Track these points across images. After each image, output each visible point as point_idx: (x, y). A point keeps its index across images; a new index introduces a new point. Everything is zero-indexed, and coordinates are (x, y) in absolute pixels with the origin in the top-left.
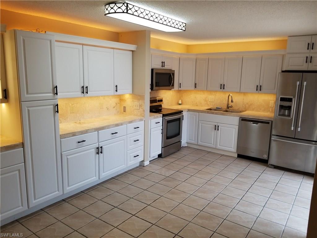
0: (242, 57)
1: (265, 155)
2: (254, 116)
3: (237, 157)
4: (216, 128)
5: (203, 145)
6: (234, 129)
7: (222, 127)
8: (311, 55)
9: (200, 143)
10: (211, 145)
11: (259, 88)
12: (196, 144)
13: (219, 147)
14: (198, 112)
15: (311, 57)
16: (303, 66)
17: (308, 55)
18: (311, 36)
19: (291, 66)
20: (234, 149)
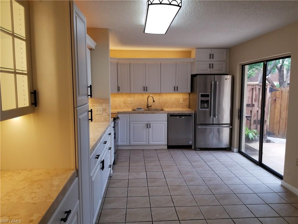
0: (160, 63)
1: (190, 142)
2: (179, 111)
3: (167, 148)
4: (148, 126)
5: (135, 144)
6: (164, 125)
7: (153, 125)
8: (212, 63)
9: (133, 143)
10: (144, 142)
11: (176, 89)
12: (129, 145)
13: (151, 143)
14: (128, 114)
15: (213, 64)
16: (207, 70)
17: (210, 63)
18: (211, 49)
19: (200, 70)
20: (165, 141)
